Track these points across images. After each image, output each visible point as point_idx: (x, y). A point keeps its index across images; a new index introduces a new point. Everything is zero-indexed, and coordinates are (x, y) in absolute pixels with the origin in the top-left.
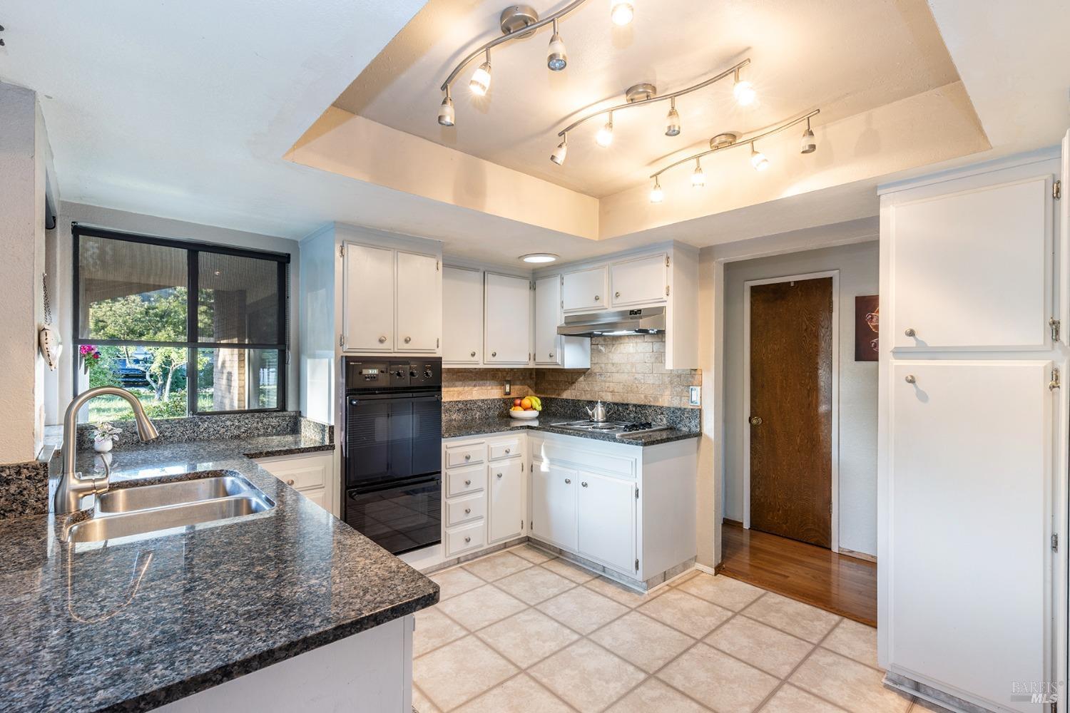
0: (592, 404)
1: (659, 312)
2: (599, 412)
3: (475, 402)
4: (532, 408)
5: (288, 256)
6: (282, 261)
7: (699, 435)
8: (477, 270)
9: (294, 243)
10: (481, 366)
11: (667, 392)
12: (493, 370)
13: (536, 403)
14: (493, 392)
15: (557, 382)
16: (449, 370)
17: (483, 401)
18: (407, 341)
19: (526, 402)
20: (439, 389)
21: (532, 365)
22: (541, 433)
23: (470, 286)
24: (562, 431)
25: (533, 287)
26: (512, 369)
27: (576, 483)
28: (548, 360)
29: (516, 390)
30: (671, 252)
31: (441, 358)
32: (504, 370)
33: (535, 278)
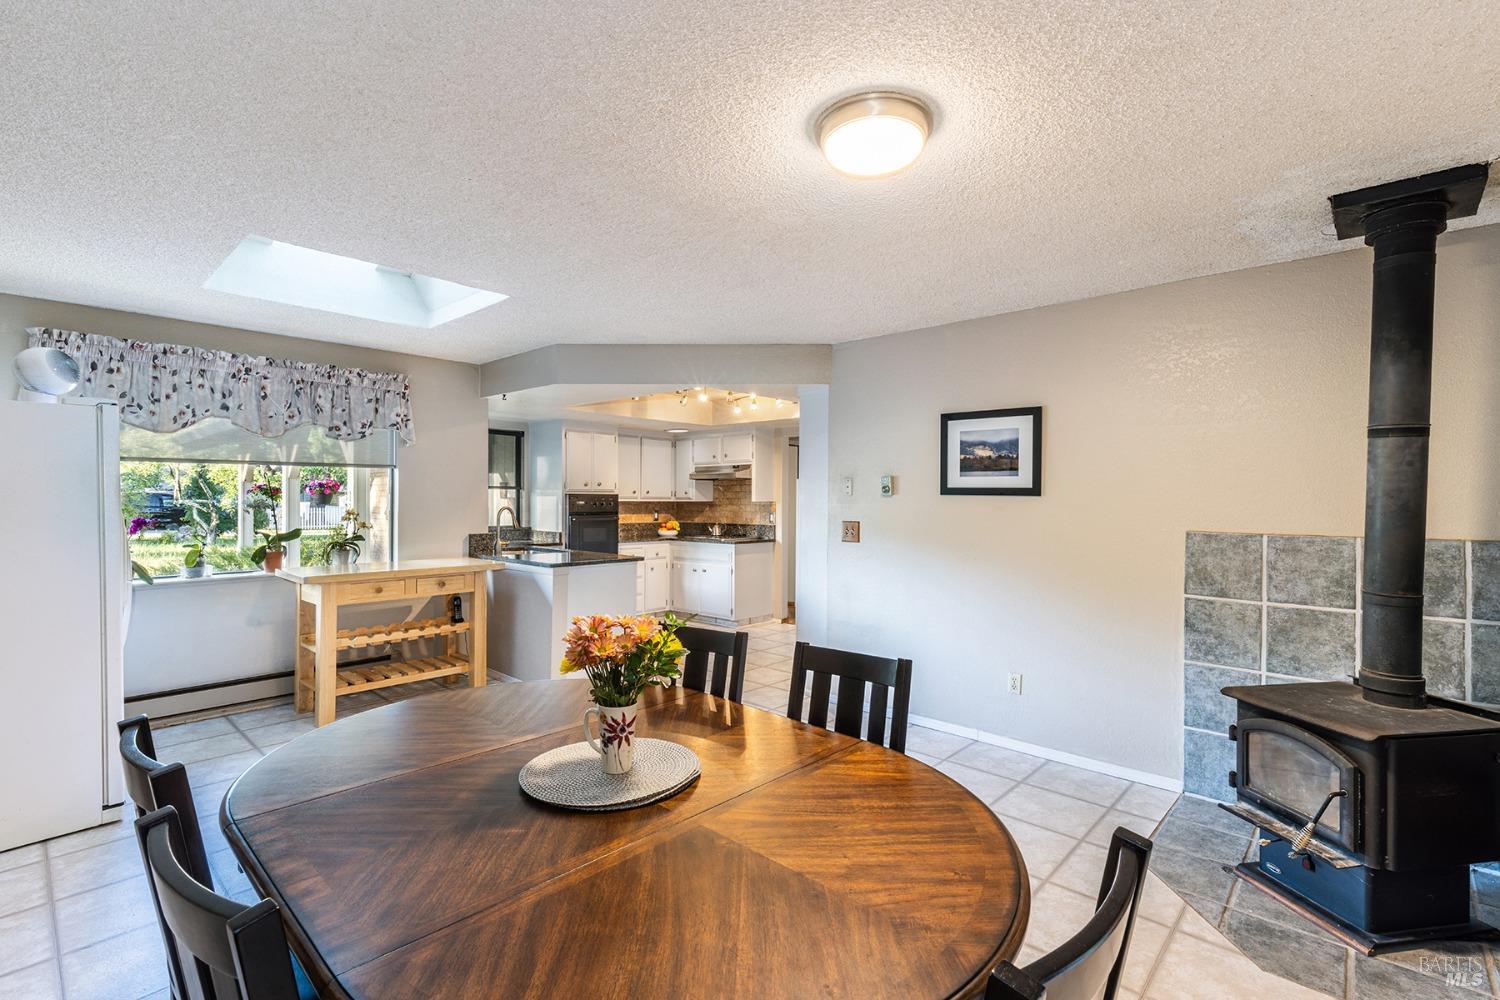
0: (713, 525)
1: (748, 467)
2: (716, 531)
3: (634, 525)
4: (673, 529)
5: (523, 433)
6: (519, 436)
7: (774, 541)
8: (636, 437)
9: (526, 424)
10: (639, 500)
11: (758, 516)
12: (646, 502)
13: (676, 524)
14: (648, 519)
15: (692, 512)
16: (624, 503)
17: (639, 524)
18: (599, 485)
19: (669, 525)
20: (617, 513)
21: (673, 500)
22: (677, 542)
23: (633, 448)
24: (692, 540)
25: (674, 445)
26: (659, 503)
27: (700, 571)
28: (684, 495)
29: (662, 517)
30: (754, 433)
31: (617, 495)
32: (653, 503)
33: (676, 441)
